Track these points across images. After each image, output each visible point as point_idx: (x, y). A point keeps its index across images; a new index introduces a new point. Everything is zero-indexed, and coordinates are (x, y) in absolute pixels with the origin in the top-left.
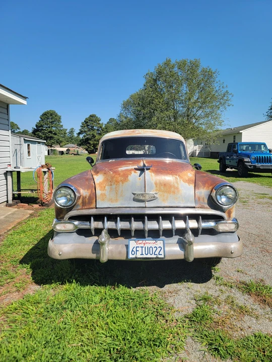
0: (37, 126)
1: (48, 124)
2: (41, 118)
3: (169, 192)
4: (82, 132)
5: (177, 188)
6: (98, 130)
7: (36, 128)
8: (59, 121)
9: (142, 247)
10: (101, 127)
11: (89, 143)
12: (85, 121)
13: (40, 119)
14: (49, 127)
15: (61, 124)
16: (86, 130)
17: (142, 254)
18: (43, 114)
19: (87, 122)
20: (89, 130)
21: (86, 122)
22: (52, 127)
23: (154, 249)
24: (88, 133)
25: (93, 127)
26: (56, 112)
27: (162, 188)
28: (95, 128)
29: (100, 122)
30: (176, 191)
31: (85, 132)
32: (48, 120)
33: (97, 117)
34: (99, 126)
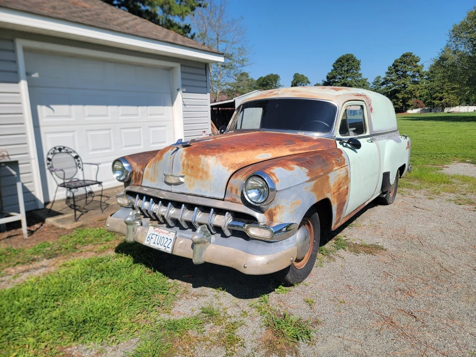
0: (328, 77)
1: (342, 74)
2: (334, 66)
3: (196, 177)
4: (387, 81)
5: (206, 173)
6: (413, 76)
7: (326, 80)
8: (357, 68)
9: (157, 235)
10: (418, 71)
11: (397, 98)
12: (393, 65)
13: (333, 68)
14: (343, 78)
15: (360, 72)
16: (393, 78)
17: (154, 243)
18: (336, 61)
19: (397, 66)
20: (399, 78)
21: (395, 66)
22: (347, 77)
23: (166, 240)
24: (396, 82)
25: (406, 72)
26: (354, 56)
27: (189, 171)
28: (408, 73)
29: (419, 64)
30: (204, 176)
31: (392, 80)
32: (343, 69)
33: (414, 56)
34: (415, 69)
